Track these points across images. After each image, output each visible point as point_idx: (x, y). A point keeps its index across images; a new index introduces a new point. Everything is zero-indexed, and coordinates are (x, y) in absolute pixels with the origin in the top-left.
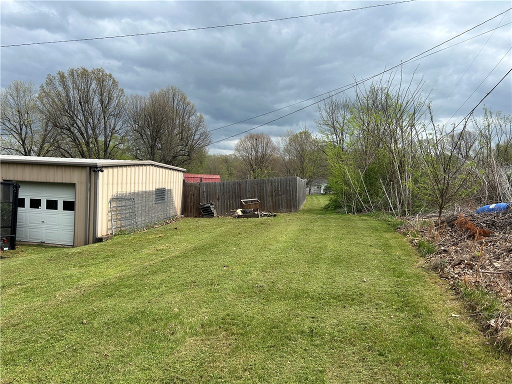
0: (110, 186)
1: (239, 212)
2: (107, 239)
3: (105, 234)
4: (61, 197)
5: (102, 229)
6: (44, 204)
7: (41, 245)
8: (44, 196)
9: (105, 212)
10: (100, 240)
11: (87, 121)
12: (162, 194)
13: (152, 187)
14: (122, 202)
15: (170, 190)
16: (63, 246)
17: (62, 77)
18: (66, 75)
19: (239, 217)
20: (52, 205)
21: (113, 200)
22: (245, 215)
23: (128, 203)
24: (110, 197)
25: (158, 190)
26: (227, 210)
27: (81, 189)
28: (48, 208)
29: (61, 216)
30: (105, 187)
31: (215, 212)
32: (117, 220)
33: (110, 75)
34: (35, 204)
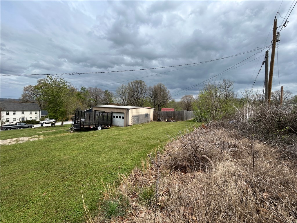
0: (132, 113)
1: (166, 120)
2: (131, 126)
3: (130, 124)
4: (122, 116)
5: (130, 123)
6: (119, 117)
7: (118, 126)
8: (119, 115)
9: (131, 119)
10: (129, 126)
11: (137, 94)
12: (147, 115)
13: (144, 113)
14: (135, 117)
15: (149, 114)
16: (122, 127)
17: (132, 83)
18: (133, 82)
19: (166, 122)
20: (120, 117)
21: (133, 116)
22: (168, 121)
23: (137, 117)
24: (132, 116)
25: (145, 114)
26: (164, 120)
27: (125, 114)
28: (120, 118)
29: (122, 120)
30: (131, 113)
31: (161, 120)
32: (134, 121)
33: (143, 82)
34: (117, 117)
